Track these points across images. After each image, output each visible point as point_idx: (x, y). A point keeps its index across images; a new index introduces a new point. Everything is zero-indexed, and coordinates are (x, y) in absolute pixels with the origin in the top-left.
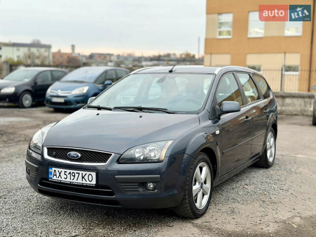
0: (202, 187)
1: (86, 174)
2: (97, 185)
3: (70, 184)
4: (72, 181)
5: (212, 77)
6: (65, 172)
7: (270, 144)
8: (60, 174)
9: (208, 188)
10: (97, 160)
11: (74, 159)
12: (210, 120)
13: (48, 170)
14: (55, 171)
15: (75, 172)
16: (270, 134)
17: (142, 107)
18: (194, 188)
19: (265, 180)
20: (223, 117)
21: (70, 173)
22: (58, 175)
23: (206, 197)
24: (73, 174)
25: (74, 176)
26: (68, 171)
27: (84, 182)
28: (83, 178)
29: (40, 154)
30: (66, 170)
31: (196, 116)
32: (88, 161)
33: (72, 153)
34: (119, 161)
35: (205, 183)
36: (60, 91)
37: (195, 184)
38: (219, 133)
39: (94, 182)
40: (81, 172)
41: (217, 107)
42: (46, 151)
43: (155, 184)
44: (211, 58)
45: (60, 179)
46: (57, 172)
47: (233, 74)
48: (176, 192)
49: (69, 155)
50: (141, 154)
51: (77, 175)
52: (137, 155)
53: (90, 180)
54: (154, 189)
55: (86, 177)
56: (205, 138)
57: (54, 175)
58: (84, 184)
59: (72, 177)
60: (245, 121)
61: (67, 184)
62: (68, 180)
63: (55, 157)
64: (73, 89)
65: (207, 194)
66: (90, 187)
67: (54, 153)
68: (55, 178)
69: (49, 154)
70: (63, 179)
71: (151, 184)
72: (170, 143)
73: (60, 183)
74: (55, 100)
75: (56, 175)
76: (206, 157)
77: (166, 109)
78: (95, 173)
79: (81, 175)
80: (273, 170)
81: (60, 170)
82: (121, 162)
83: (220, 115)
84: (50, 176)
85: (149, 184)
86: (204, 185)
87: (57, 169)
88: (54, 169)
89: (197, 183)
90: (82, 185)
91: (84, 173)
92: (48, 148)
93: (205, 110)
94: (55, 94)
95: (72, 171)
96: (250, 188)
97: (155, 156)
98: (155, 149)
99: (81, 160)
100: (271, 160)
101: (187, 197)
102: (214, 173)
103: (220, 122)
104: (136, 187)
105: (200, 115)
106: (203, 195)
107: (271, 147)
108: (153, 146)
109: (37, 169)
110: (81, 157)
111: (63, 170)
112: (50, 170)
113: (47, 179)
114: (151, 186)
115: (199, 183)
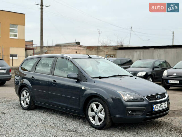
8: (157, 107)
15: (162, 104)
22: (156, 107)
26: (160, 104)
27: (164, 107)
46: (156, 106)
59: (161, 107)
62: (160, 109)
68: (155, 110)
70: (158, 109)
81: (157, 105)
84: (153, 109)
87: (156, 105)
88: (155, 105)
95: (161, 104)
111: (158, 105)
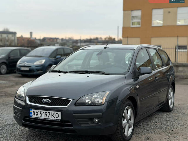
0: (128, 122)
1: (54, 113)
2: (62, 120)
3: (44, 120)
4: (45, 118)
5: (133, 51)
6: (41, 112)
7: (170, 96)
8: (37, 113)
9: (132, 123)
10: (61, 104)
11: (46, 104)
12: (132, 78)
13: (29, 111)
14: (34, 111)
15: (47, 112)
16: (170, 90)
17: (88, 70)
18: (124, 122)
19: (168, 119)
20: (140, 77)
21: (44, 112)
22: (36, 114)
23: (131, 129)
24: (46, 113)
25: (47, 114)
27: (53, 118)
28: (52, 115)
29: (24, 101)
30: (41, 111)
31: (123, 76)
32: (55, 104)
33: (45, 100)
34: (76, 105)
35: (130, 119)
36: (26, 63)
37: (124, 120)
38: (138, 87)
39: (60, 118)
40: (51, 112)
41: (137, 70)
42: (27, 99)
43: (99, 119)
44: (128, 40)
45: (37, 116)
47: (146, 49)
48: (112, 124)
49: (43, 101)
50: (89, 100)
51: (48, 114)
52: (87, 101)
53: (57, 117)
54: (98, 122)
55: (54, 115)
56: (130, 91)
57: (33, 114)
58: (53, 120)
59: (45, 115)
60: (155, 80)
61: (42, 120)
62: (43, 117)
63: (34, 102)
64: (35, 61)
65: (131, 127)
66: (57, 121)
67: (33, 100)
68: (34, 116)
69: (30, 101)
70: (39, 117)
71: (96, 119)
72: (108, 93)
73: (37, 119)
74: (23, 69)
75: (34, 114)
76: (130, 102)
77: (104, 72)
78: (60, 112)
79: (51, 114)
80: (173, 113)
81: (37, 111)
82: (77, 105)
83: (139, 76)
84: (31, 115)
85: (95, 120)
86: (130, 121)
87: (35, 110)
88: (33, 110)
89: (125, 120)
90: (52, 120)
91: (53, 112)
92: (29, 97)
93: (129, 73)
94: (23, 65)
95: (45, 111)
96: (159, 124)
97: (98, 101)
98: (98, 97)
99: (51, 104)
100: (171, 106)
101: (119, 128)
102: (135, 113)
103: (139, 80)
104: (87, 121)
105: (126, 75)
106: (129, 127)
107: (171, 98)
108: (97, 95)
109: (22, 111)
110: (51, 102)
111: (39, 111)
112: (31, 111)
113: (29, 117)
114: (96, 121)
115: (127, 119)
